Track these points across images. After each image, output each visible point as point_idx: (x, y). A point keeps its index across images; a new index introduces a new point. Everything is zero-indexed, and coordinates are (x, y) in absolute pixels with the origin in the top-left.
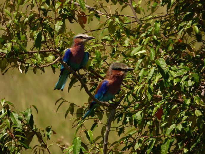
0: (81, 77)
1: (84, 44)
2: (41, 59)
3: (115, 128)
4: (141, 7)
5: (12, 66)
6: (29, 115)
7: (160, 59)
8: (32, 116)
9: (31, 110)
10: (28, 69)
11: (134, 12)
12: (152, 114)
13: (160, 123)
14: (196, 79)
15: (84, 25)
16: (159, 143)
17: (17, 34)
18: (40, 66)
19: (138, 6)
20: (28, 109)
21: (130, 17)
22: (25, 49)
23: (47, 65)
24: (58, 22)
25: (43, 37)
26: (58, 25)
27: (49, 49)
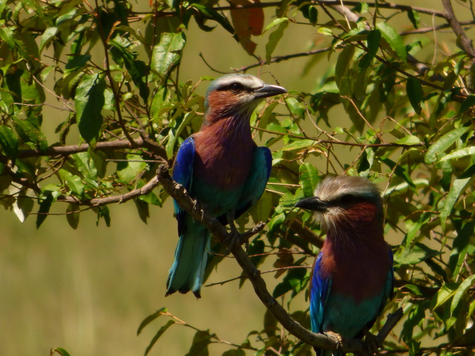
0: (238, 240)
1: (246, 112)
10: (48, 212)
15: (254, 38)
17: (9, 76)
18: (93, 201)
21: (430, 13)
22: (41, 137)
23: (120, 197)
24: (166, 38)
25: (108, 95)
26: (166, 50)
27: (130, 139)
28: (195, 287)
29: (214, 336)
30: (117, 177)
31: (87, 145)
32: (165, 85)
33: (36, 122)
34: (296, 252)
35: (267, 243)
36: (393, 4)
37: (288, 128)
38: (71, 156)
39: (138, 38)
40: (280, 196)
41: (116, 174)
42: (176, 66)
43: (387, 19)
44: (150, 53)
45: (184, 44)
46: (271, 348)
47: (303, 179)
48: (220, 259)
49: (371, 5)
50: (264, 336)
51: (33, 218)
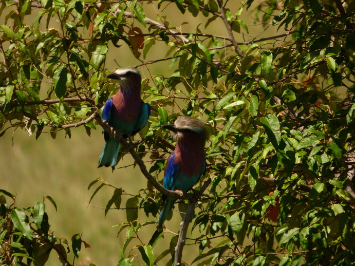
0: (133, 147)
2: (65, 112)
3: (194, 240)
4: (242, 21)
5: (13, 125)
6: (41, 213)
7: (269, 116)
8: (45, 216)
9: (44, 206)
10: (41, 131)
11: (229, 30)
12: (262, 212)
13: (275, 228)
14: (336, 153)
16: (273, 263)
17: (24, 67)
18: (63, 126)
19: (236, 19)
20: (38, 203)
21: (223, 39)
22: (37, 96)
23: (76, 125)
24: (98, 48)
25: (69, 76)
26: (99, 54)
27: (80, 97)
28: (113, 164)
29: (124, 191)
30: (75, 115)
31: (59, 100)
32: (98, 70)
33: (37, 89)
34: (161, 151)
35: (146, 146)
36: (204, 34)
37: (153, 91)
38: (54, 104)
39: (83, 49)
40: (151, 123)
41: (75, 113)
42: (103, 61)
43: (203, 41)
44: (90, 56)
45: (108, 51)
46: (150, 197)
47: (160, 115)
48: (124, 154)
49: (194, 35)
50: (147, 191)
51: (35, 134)
